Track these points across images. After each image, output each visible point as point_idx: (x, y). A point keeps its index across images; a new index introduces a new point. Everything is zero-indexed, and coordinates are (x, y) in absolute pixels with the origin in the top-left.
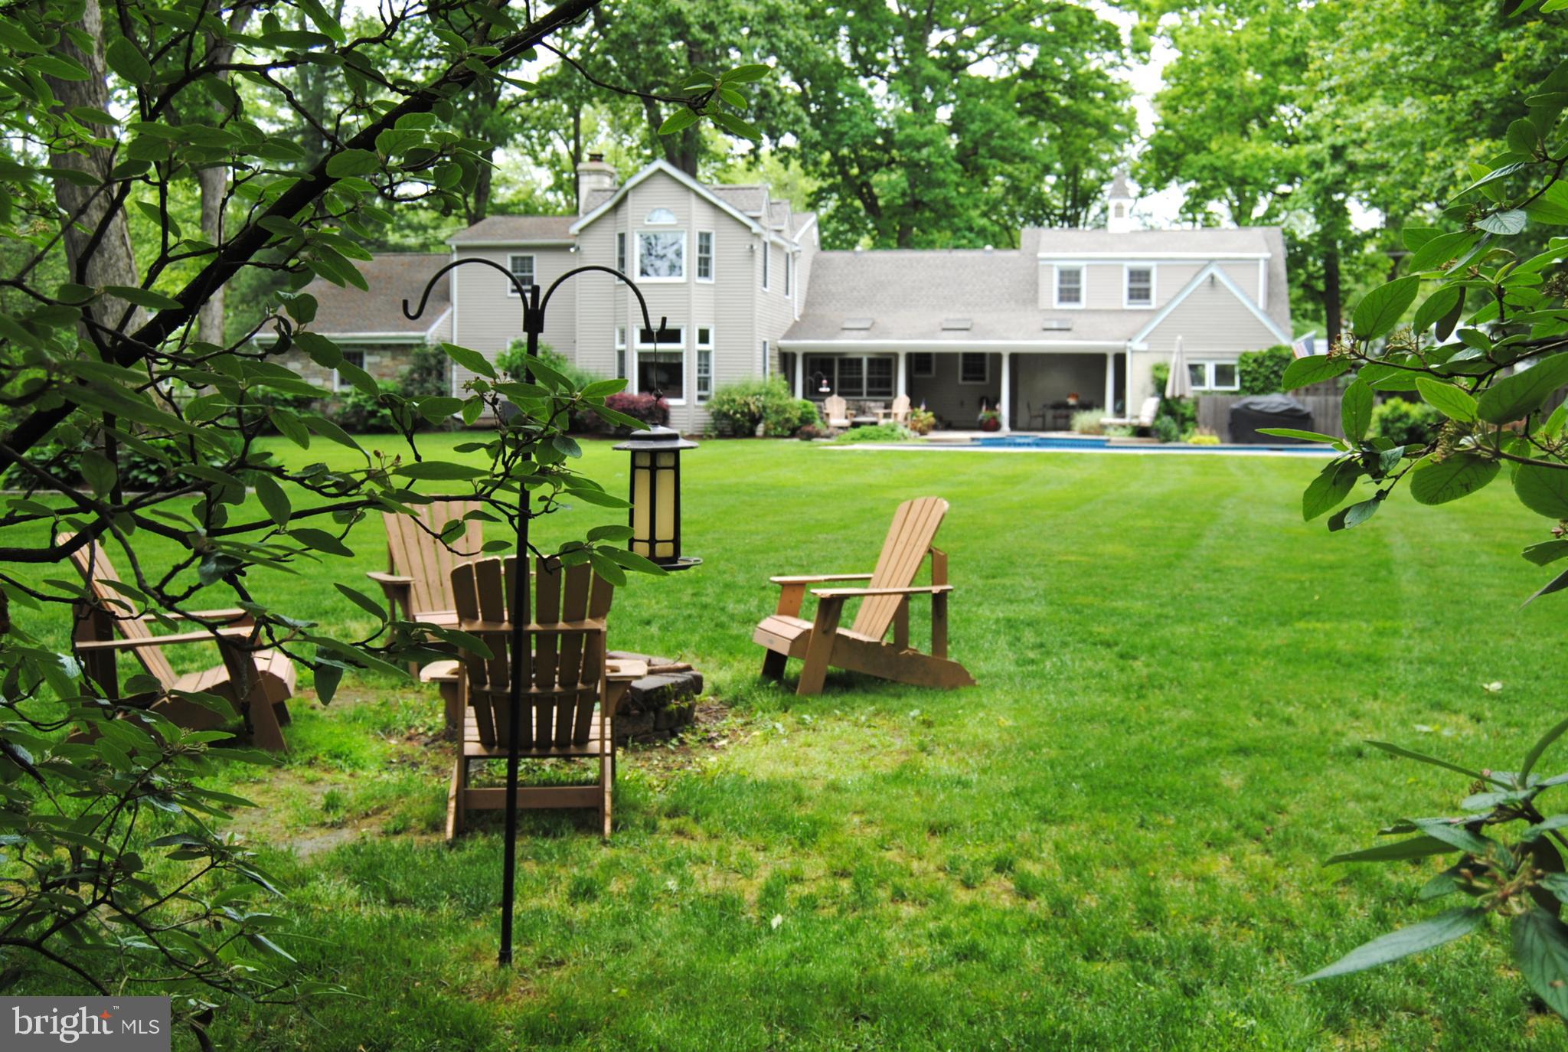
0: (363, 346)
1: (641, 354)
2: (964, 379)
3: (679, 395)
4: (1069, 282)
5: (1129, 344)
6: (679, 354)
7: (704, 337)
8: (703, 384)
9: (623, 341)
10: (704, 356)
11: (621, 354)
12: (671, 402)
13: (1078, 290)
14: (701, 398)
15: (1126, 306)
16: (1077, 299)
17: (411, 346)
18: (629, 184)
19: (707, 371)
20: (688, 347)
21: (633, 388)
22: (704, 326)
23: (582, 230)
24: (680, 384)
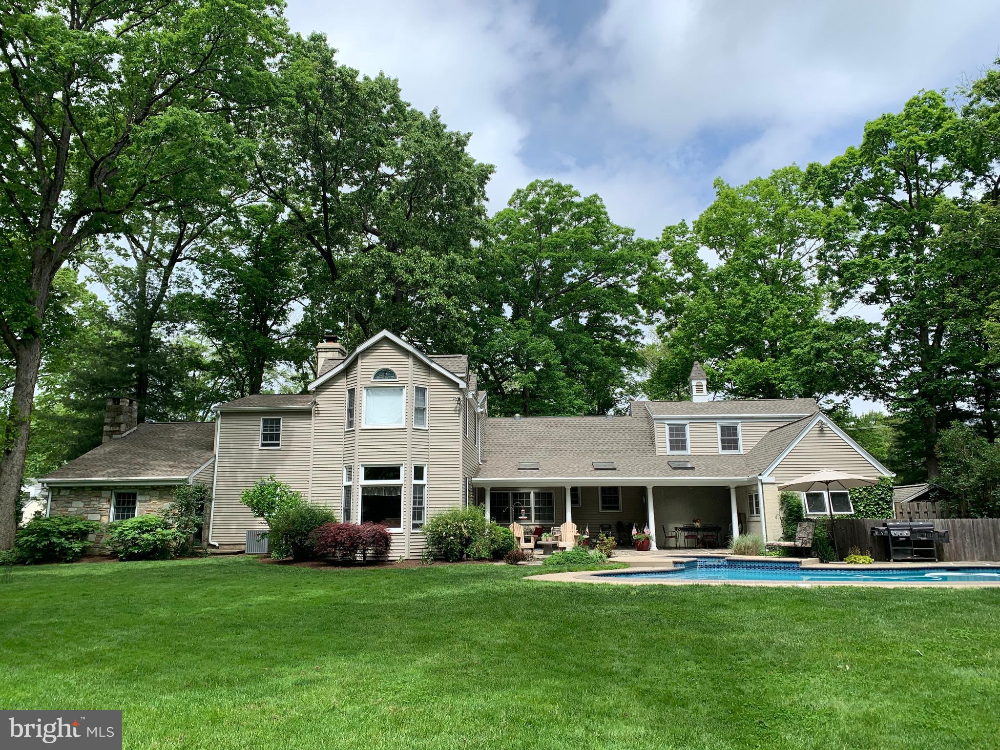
0: (136, 487)
1: (365, 488)
2: (603, 508)
3: (398, 525)
4: (677, 435)
5: (760, 478)
6: (398, 488)
7: (419, 473)
8: (418, 514)
9: (350, 479)
10: (418, 490)
11: (348, 489)
12: (393, 530)
13: (684, 441)
14: (415, 526)
15: (721, 452)
16: (684, 448)
17: (174, 487)
18: (359, 349)
19: (421, 503)
20: (406, 481)
21: (356, 518)
22: (419, 464)
23: (317, 388)
24: (399, 515)
